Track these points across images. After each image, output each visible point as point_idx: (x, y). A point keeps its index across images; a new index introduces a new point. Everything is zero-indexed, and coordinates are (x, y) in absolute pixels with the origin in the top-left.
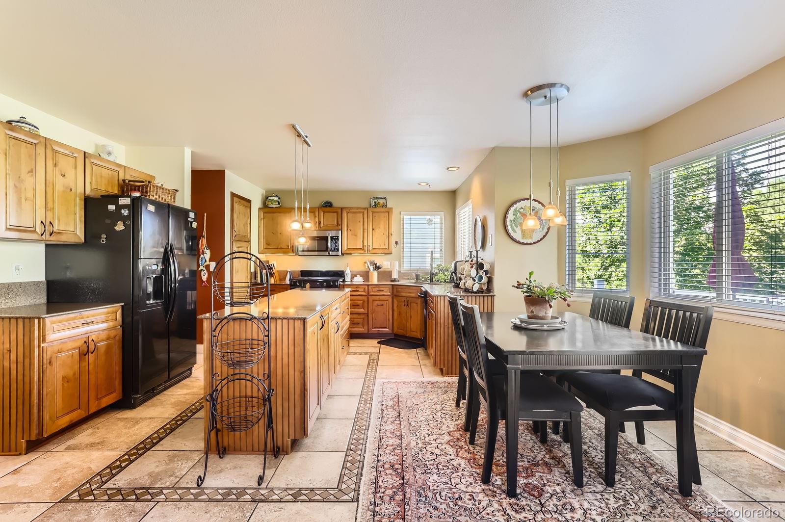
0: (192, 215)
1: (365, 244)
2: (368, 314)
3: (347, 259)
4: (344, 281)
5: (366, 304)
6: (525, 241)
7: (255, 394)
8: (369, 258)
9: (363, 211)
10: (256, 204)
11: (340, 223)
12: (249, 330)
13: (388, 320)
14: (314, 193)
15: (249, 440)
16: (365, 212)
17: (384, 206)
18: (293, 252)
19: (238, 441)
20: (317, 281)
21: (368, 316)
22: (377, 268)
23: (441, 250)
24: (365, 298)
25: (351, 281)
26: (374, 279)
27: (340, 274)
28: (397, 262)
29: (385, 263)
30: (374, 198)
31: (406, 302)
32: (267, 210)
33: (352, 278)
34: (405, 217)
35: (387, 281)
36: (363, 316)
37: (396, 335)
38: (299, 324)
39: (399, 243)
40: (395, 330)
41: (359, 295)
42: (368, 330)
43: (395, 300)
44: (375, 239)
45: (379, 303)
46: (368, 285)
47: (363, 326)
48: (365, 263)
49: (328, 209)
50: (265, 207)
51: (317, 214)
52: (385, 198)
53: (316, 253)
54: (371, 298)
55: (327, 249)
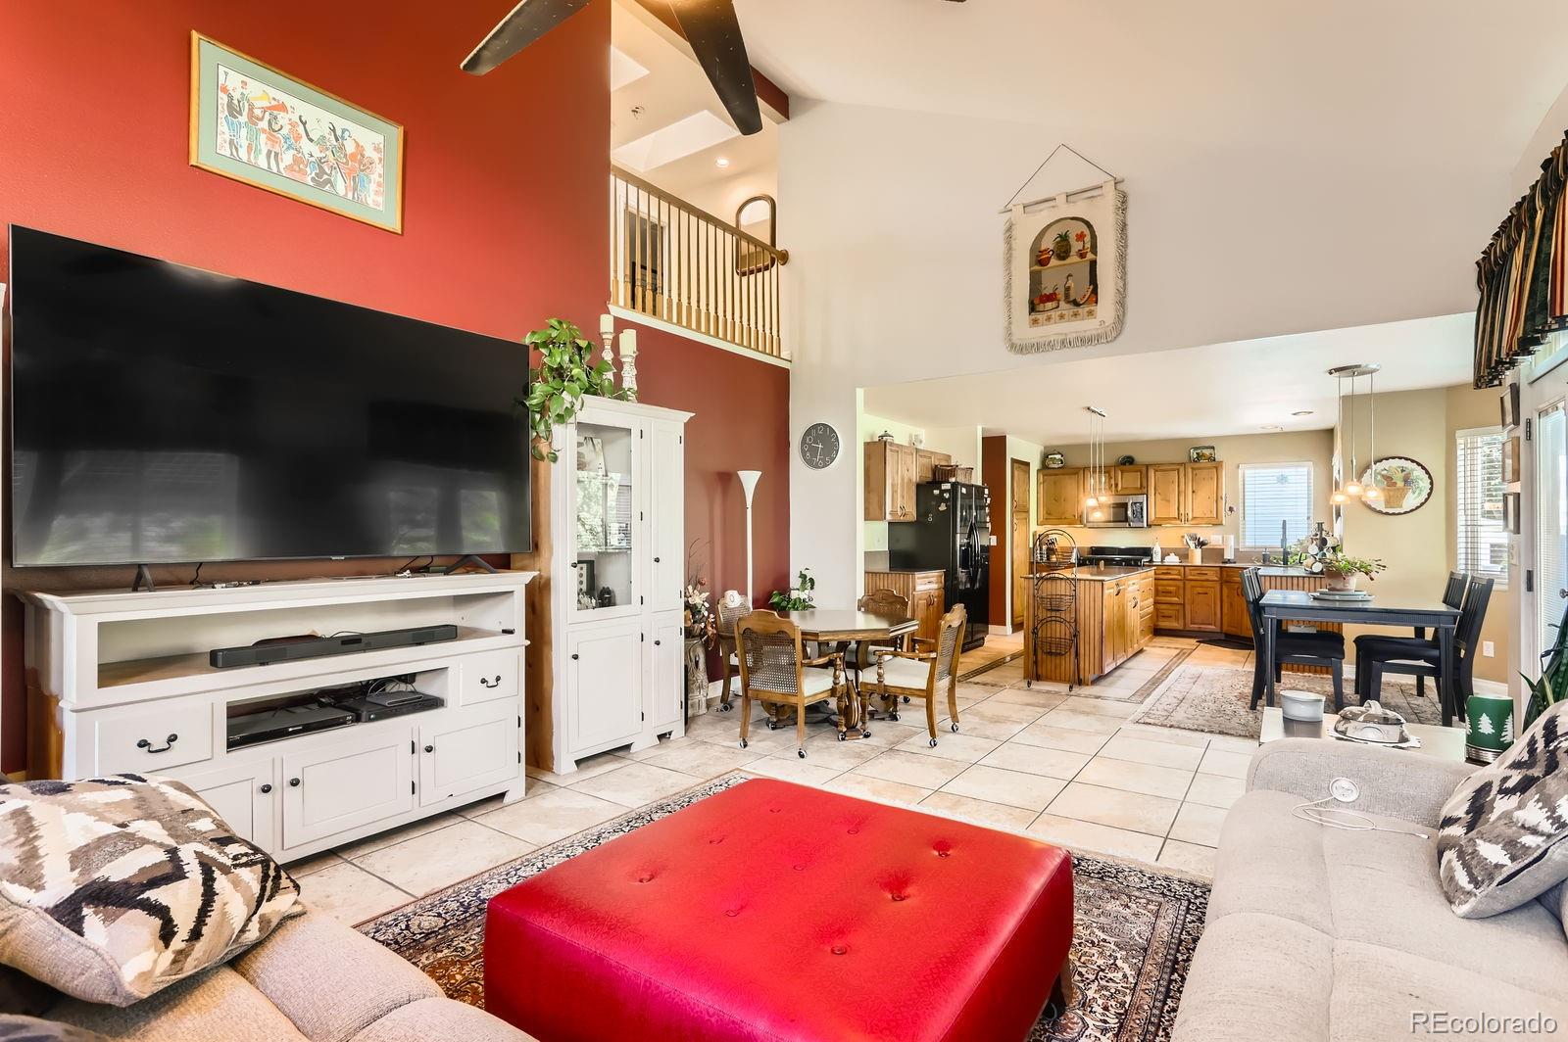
0: (986, 491)
1: (1182, 511)
2: (1184, 605)
3: (1155, 533)
4: (1151, 561)
5: (1181, 592)
6: (1391, 511)
7: (1067, 637)
8: (1187, 530)
9: (1178, 467)
10: (1035, 466)
11: (1145, 484)
12: (1063, 588)
13: (1215, 614)
14: (1109, 446)
15: (1058, 671)
16: (1182, 469)
17: (1212, 459)
18: (1081, 523)
19: (1049, 673)
20: (1113, 560)
21: (1184, 607)
22: (1201, 544)
23: (1308, 518)
24: (1181, 584)
25: (1162, 561)
26: (1196, 557)
27: (1147, 552)
28: (1232, 537)
29: (1214, 538)
30: (1196, 449)
31: (1240, 590)
32: (1047, 471)
33: (1163, 559)
34: (1247, 472)
35: (1216, 562)
36: (1177, 607)
37: (1226, 635)
38: (1099, 585)
39: (1235, 509)
40: (1225, 628)
41: (1171, 579)
42: (1185, 625)
43: (1225, 590)
44: (1197, 503)
45: (1200, 590)
46: (1184, 567)
47: (1177, 619)
48: (1183, 537)
49: (1128, 466)
50: (1044, 467)
51: (1113, 473)
52: (1213, 448)
53: (1112, 525)
54: (1189, 585)
55: (1126, 519)
